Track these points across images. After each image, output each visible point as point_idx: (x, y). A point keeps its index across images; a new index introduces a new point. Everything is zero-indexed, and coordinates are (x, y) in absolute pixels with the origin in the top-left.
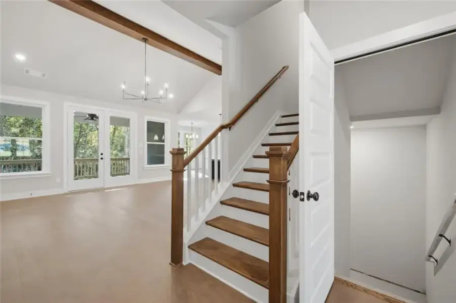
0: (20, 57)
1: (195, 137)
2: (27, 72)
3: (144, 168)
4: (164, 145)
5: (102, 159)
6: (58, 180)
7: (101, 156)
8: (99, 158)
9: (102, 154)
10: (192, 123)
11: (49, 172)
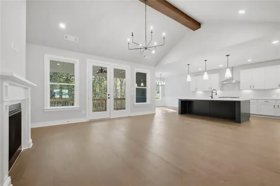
0: (62, 26)
1: (163, 83)
2: (66, 37)
3: (134, 105)
4: (146, 89)
5: (109, 98)
6: (83, 112)
7: (108, 96)
8: (107, 97)
9: (109, 95)
10: (161, 74)
11: (78, 107)
